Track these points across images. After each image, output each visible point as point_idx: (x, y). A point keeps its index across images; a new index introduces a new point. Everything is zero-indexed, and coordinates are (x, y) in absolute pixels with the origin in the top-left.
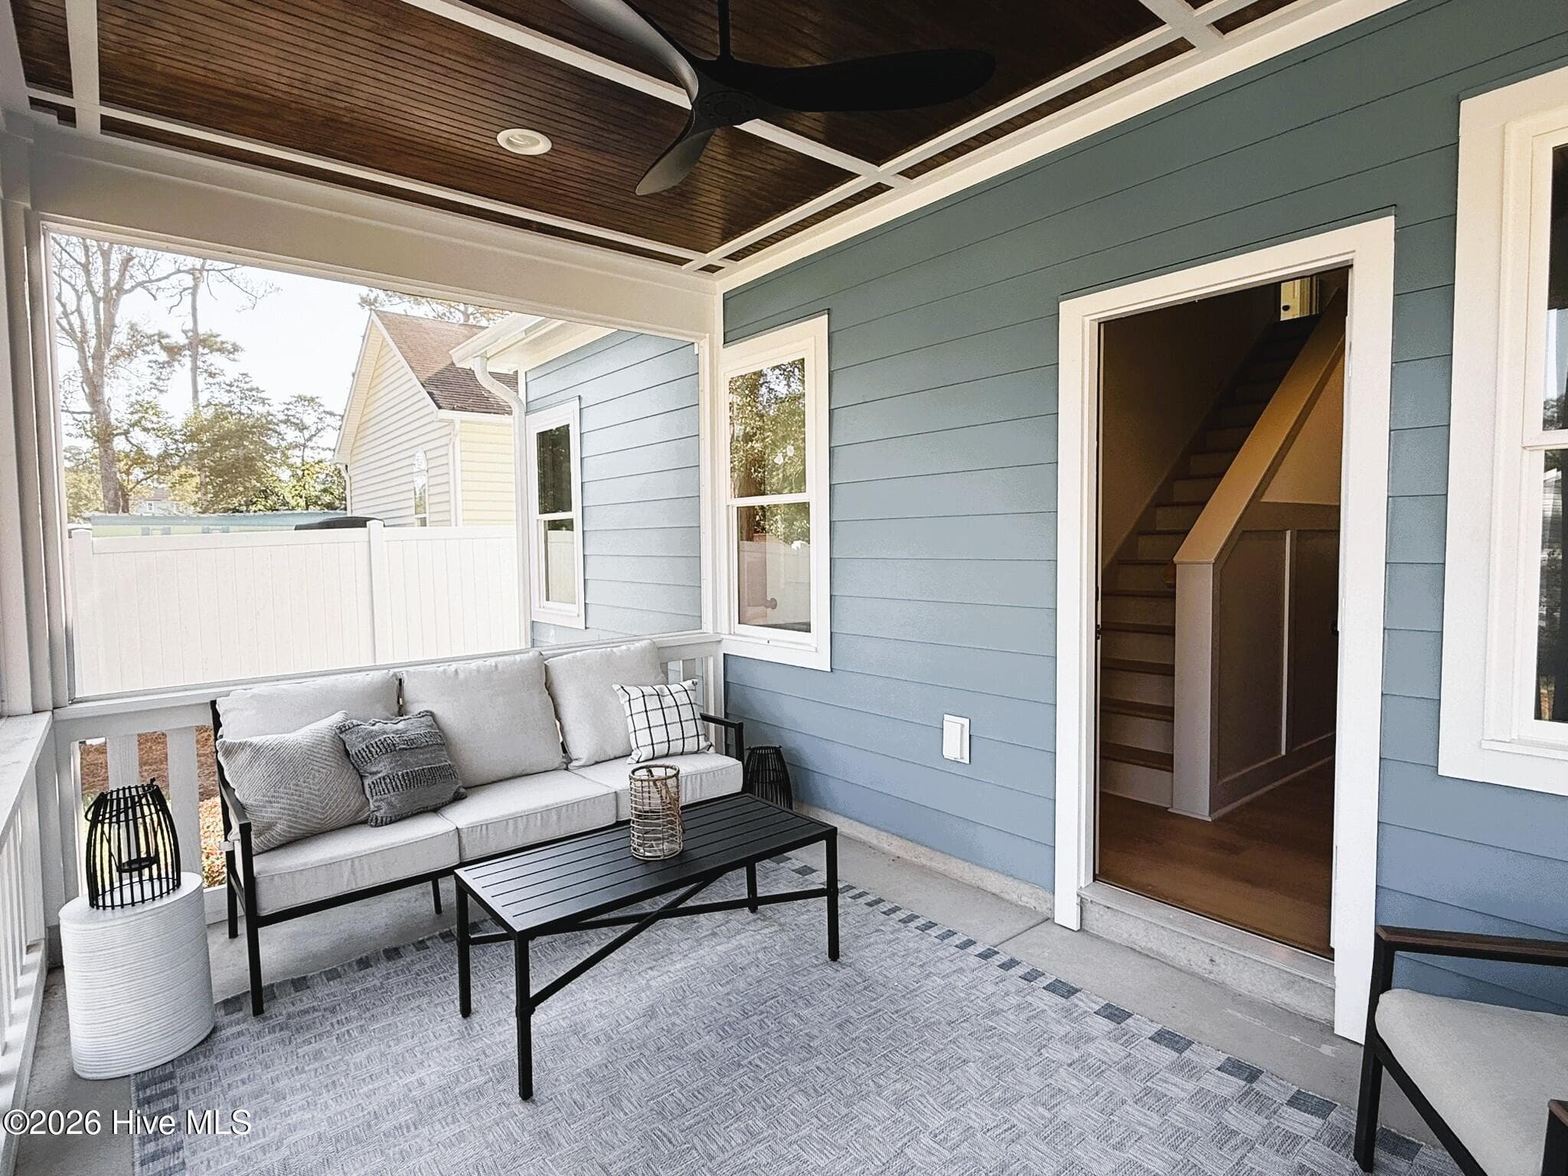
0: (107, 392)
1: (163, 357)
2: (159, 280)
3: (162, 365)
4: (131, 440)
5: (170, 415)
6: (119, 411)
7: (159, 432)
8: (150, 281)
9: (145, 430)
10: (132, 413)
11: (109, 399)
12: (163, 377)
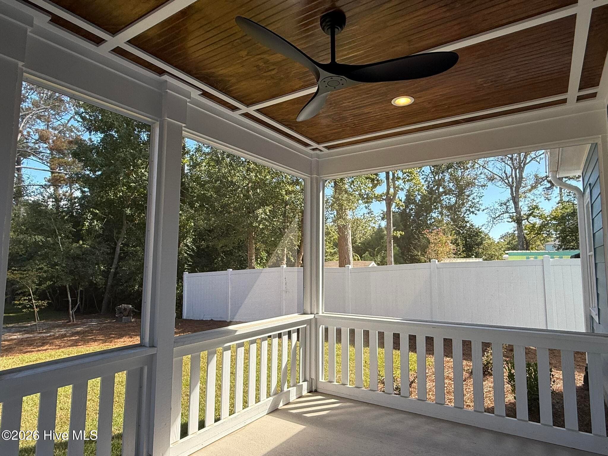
0: (520, 204)
1: (549, 185)
2: (540, 155)
3: (548, 189)
4: (530, 221)
5: (544, 210)
6: (524, 210)
7: (541, 217)
8: (537, 157)
9: (534, 217)
10: (529, 211)
11: (521, 206)
12: (549, 193)
